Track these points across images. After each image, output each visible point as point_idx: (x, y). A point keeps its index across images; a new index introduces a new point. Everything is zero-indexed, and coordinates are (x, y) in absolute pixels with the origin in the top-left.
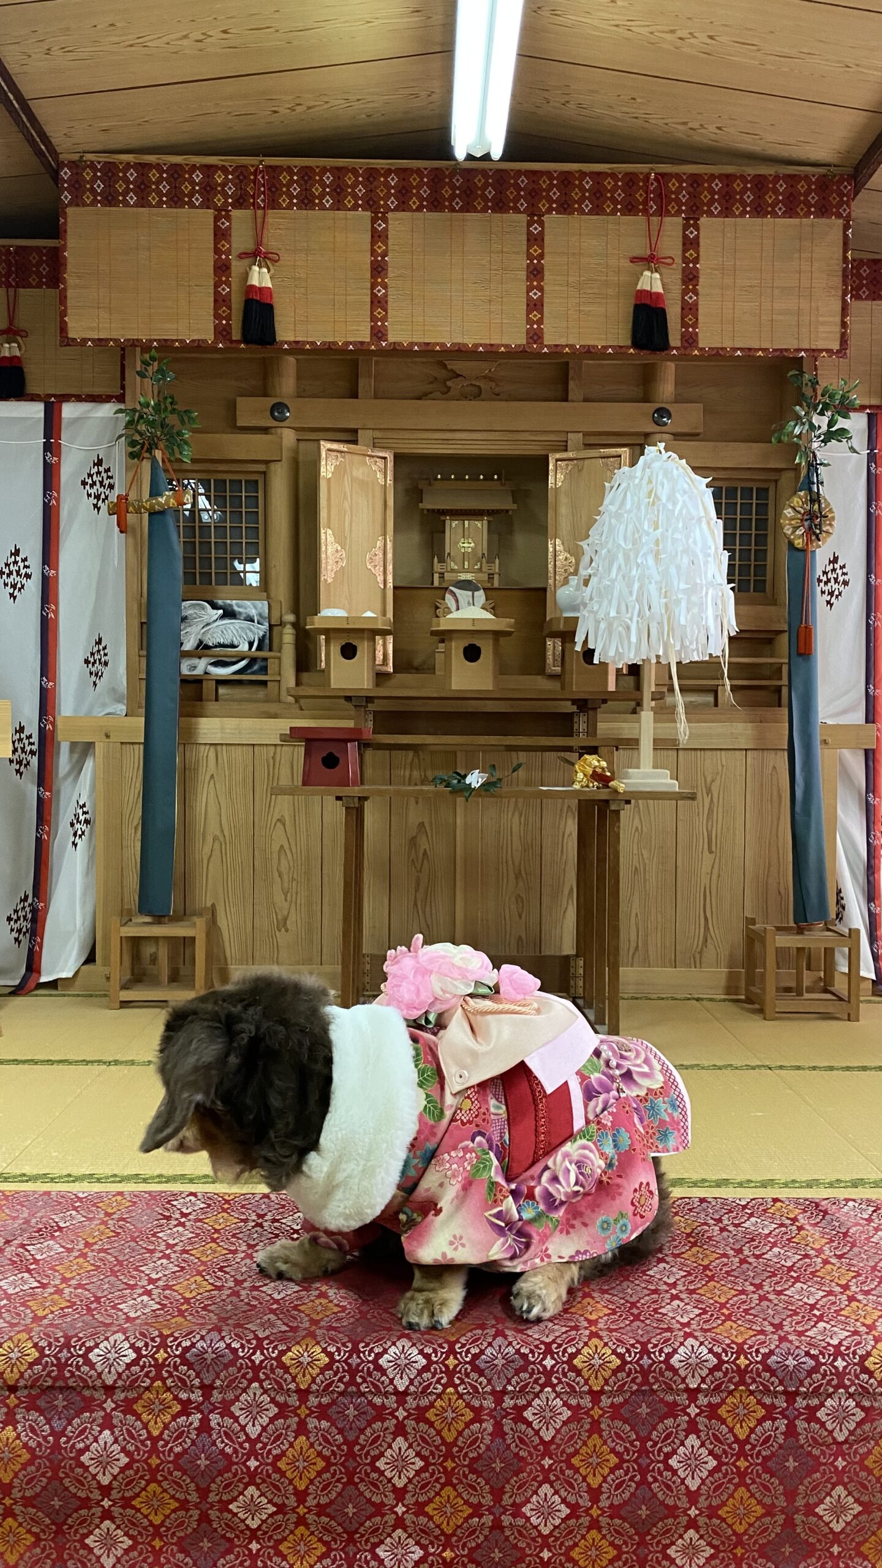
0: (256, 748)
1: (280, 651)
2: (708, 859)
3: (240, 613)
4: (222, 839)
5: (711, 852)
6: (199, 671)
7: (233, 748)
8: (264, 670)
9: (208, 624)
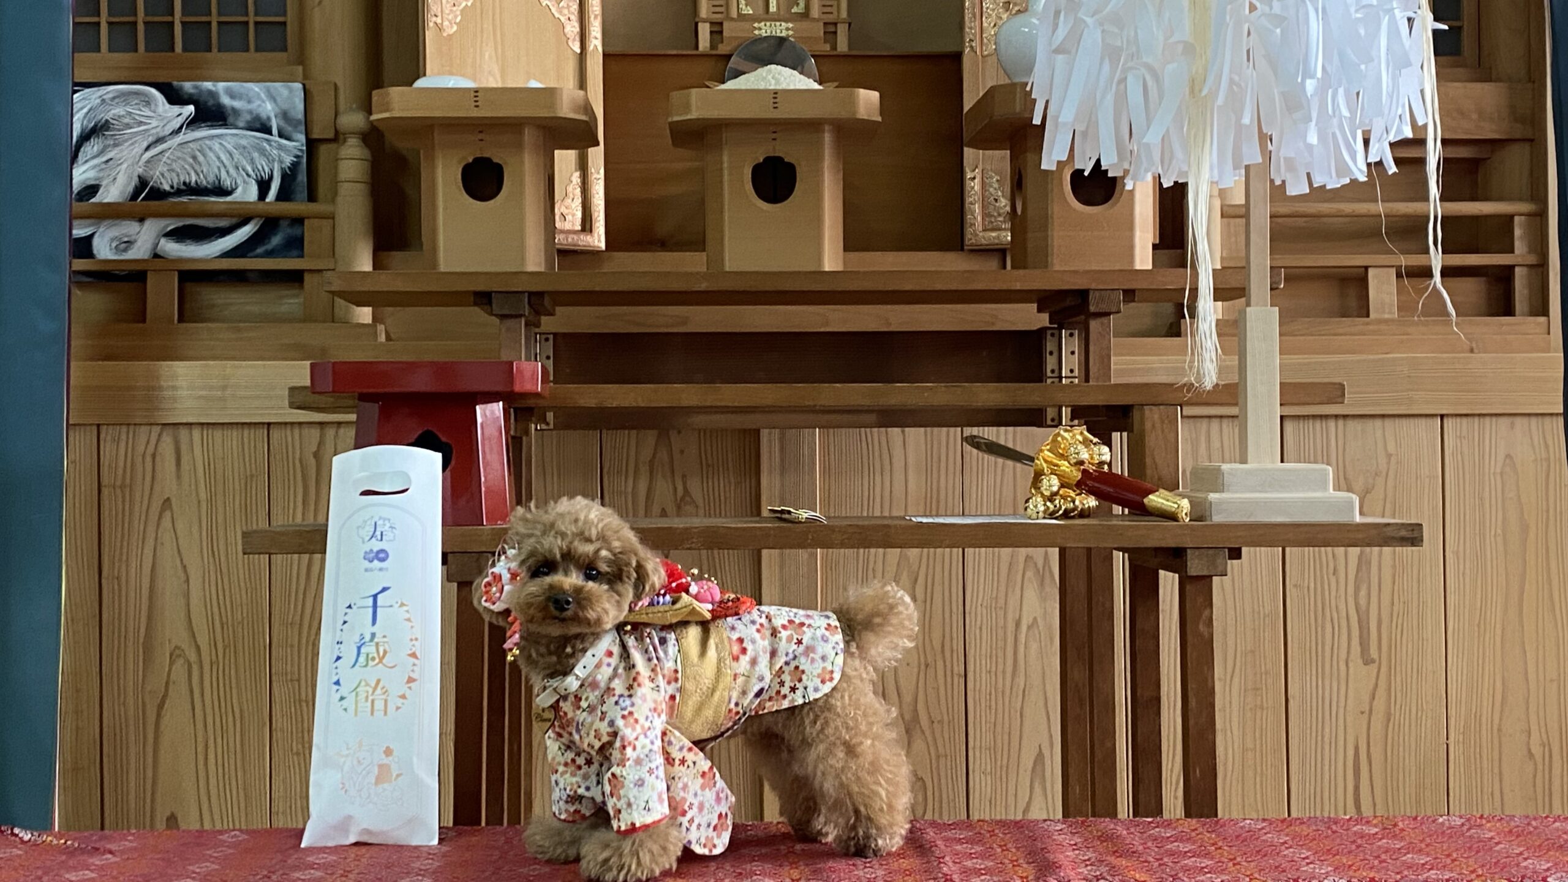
0: (276, 434)
1: (333, 201)
2: (1361, 676)
3: (236, 112)
4: (193, 657)
5: (1367, 661)
6: (139, 252)
7: (218, 433)
8: (295, 245)
9: (160, 140)
